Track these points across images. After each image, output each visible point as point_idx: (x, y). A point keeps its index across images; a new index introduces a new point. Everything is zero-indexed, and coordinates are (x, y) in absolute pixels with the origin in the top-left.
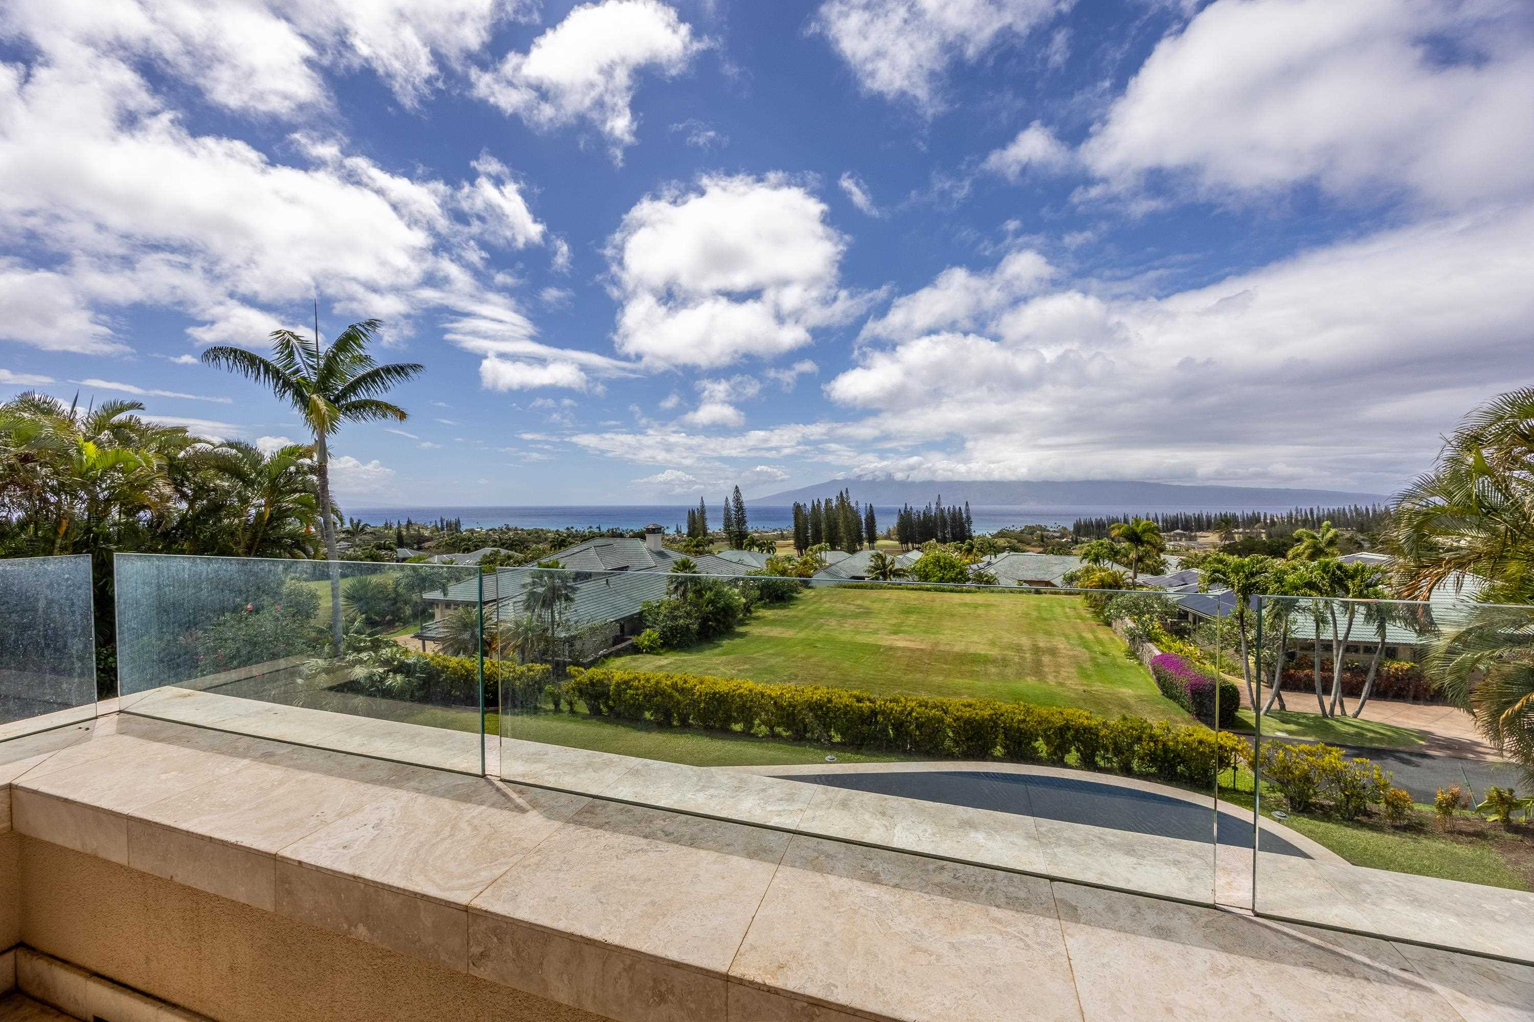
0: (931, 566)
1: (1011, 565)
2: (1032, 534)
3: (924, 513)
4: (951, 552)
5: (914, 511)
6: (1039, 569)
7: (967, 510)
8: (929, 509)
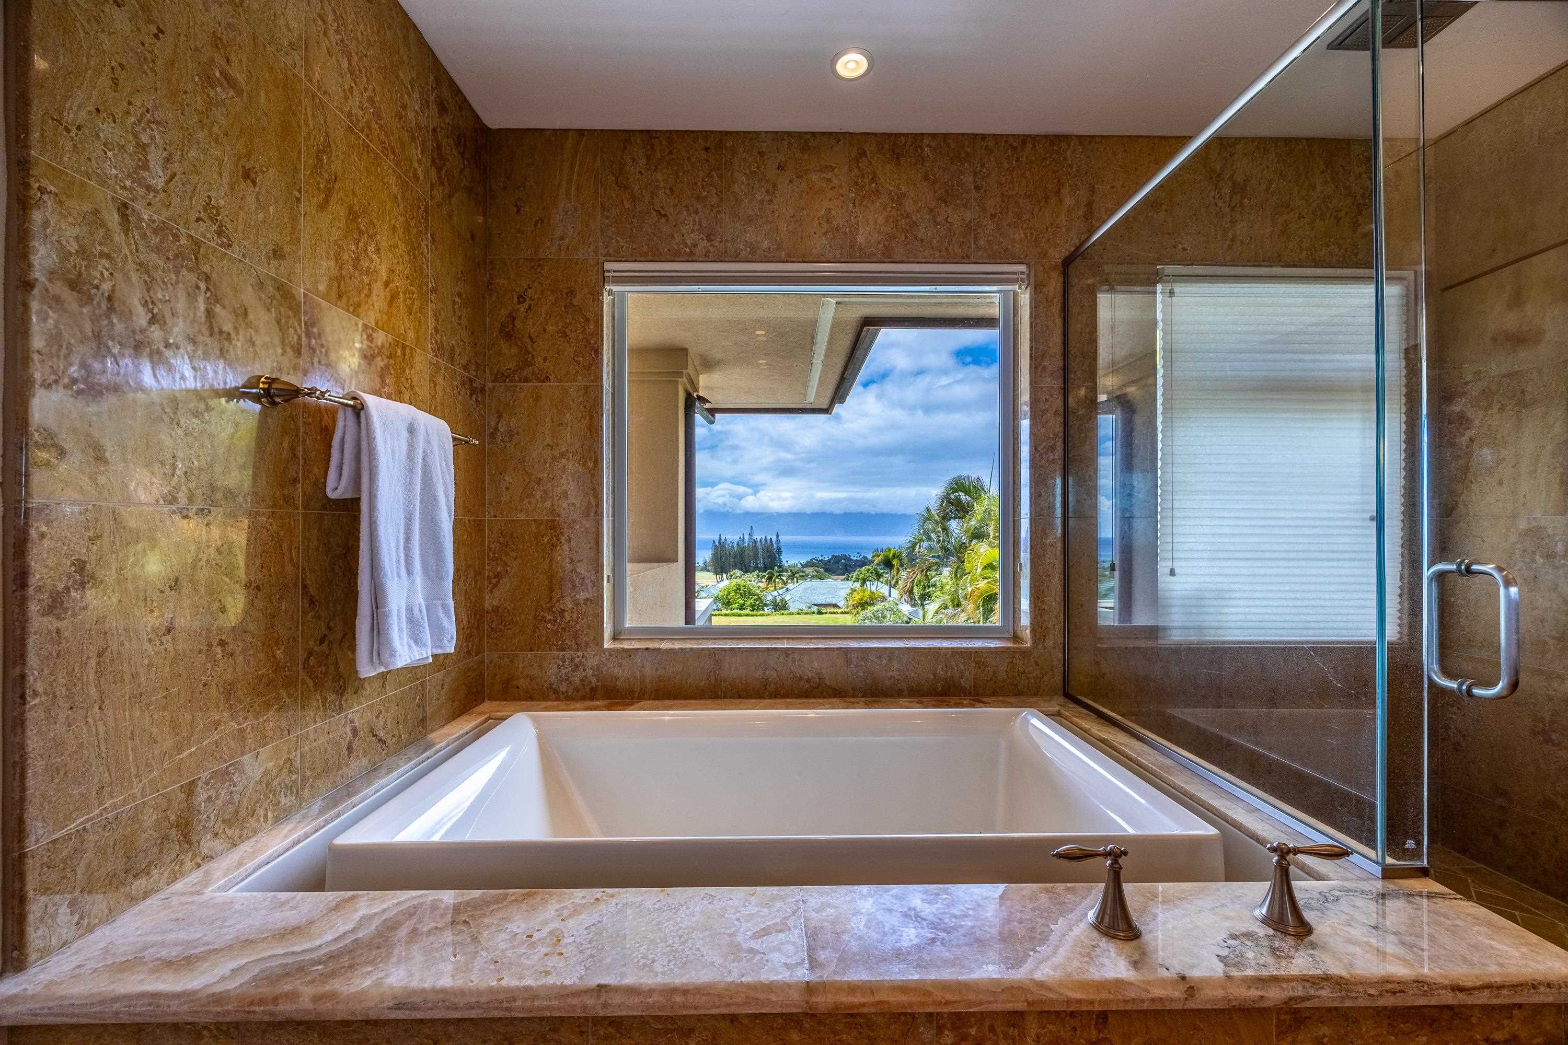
0: (732, 594)
1: (805, 591)
2: (837, 562)
3: (738, 544)
4: (753, 581)
5: (728, 542)
6: (829, 593)
7: (778, 541)
8: (742, 540)
